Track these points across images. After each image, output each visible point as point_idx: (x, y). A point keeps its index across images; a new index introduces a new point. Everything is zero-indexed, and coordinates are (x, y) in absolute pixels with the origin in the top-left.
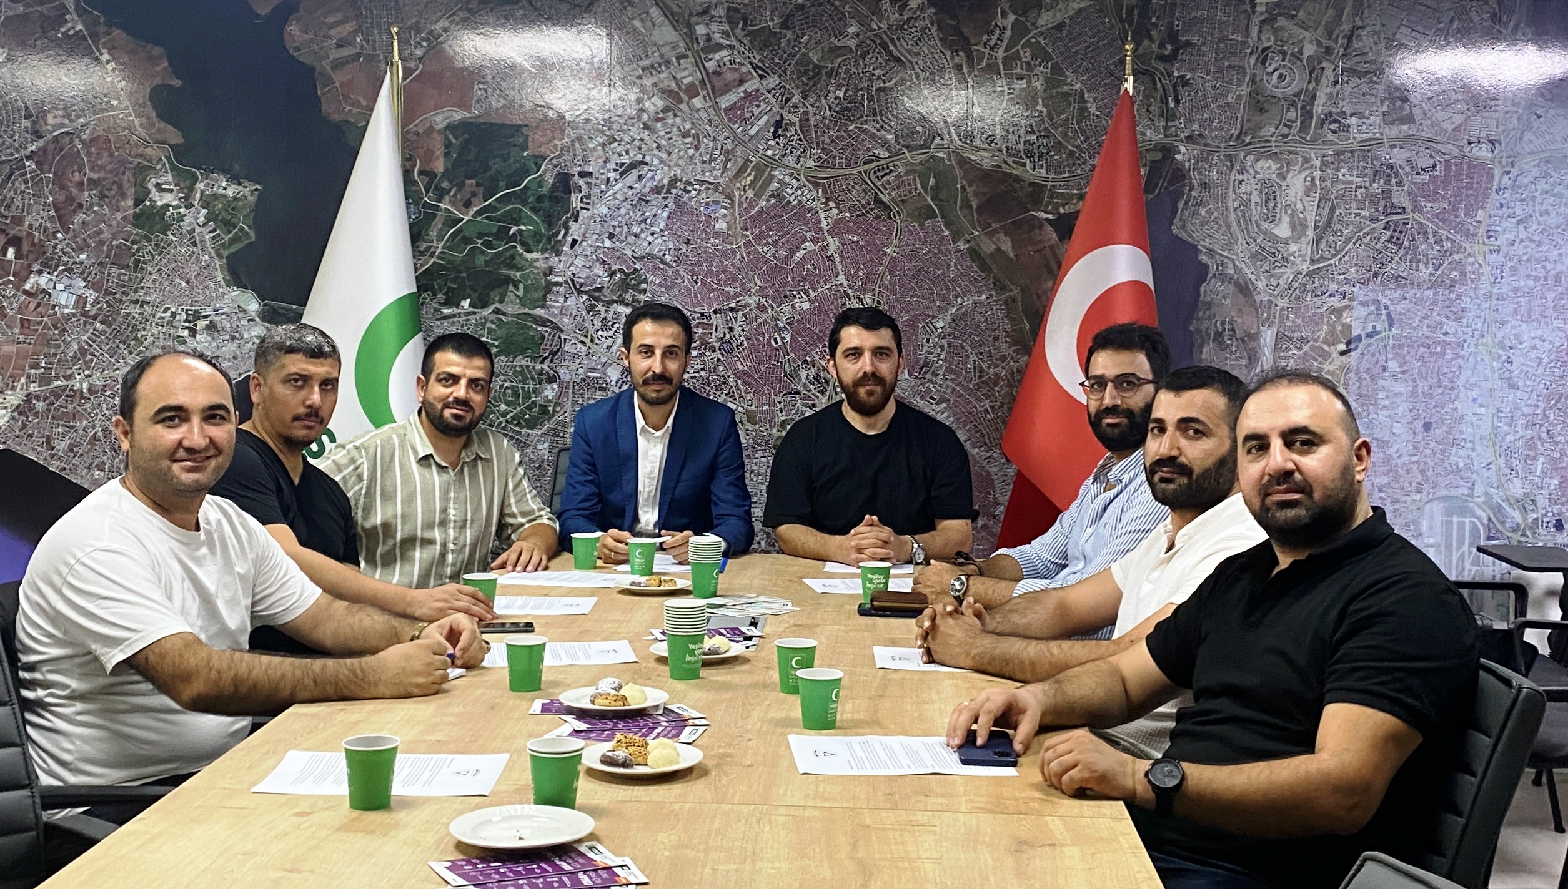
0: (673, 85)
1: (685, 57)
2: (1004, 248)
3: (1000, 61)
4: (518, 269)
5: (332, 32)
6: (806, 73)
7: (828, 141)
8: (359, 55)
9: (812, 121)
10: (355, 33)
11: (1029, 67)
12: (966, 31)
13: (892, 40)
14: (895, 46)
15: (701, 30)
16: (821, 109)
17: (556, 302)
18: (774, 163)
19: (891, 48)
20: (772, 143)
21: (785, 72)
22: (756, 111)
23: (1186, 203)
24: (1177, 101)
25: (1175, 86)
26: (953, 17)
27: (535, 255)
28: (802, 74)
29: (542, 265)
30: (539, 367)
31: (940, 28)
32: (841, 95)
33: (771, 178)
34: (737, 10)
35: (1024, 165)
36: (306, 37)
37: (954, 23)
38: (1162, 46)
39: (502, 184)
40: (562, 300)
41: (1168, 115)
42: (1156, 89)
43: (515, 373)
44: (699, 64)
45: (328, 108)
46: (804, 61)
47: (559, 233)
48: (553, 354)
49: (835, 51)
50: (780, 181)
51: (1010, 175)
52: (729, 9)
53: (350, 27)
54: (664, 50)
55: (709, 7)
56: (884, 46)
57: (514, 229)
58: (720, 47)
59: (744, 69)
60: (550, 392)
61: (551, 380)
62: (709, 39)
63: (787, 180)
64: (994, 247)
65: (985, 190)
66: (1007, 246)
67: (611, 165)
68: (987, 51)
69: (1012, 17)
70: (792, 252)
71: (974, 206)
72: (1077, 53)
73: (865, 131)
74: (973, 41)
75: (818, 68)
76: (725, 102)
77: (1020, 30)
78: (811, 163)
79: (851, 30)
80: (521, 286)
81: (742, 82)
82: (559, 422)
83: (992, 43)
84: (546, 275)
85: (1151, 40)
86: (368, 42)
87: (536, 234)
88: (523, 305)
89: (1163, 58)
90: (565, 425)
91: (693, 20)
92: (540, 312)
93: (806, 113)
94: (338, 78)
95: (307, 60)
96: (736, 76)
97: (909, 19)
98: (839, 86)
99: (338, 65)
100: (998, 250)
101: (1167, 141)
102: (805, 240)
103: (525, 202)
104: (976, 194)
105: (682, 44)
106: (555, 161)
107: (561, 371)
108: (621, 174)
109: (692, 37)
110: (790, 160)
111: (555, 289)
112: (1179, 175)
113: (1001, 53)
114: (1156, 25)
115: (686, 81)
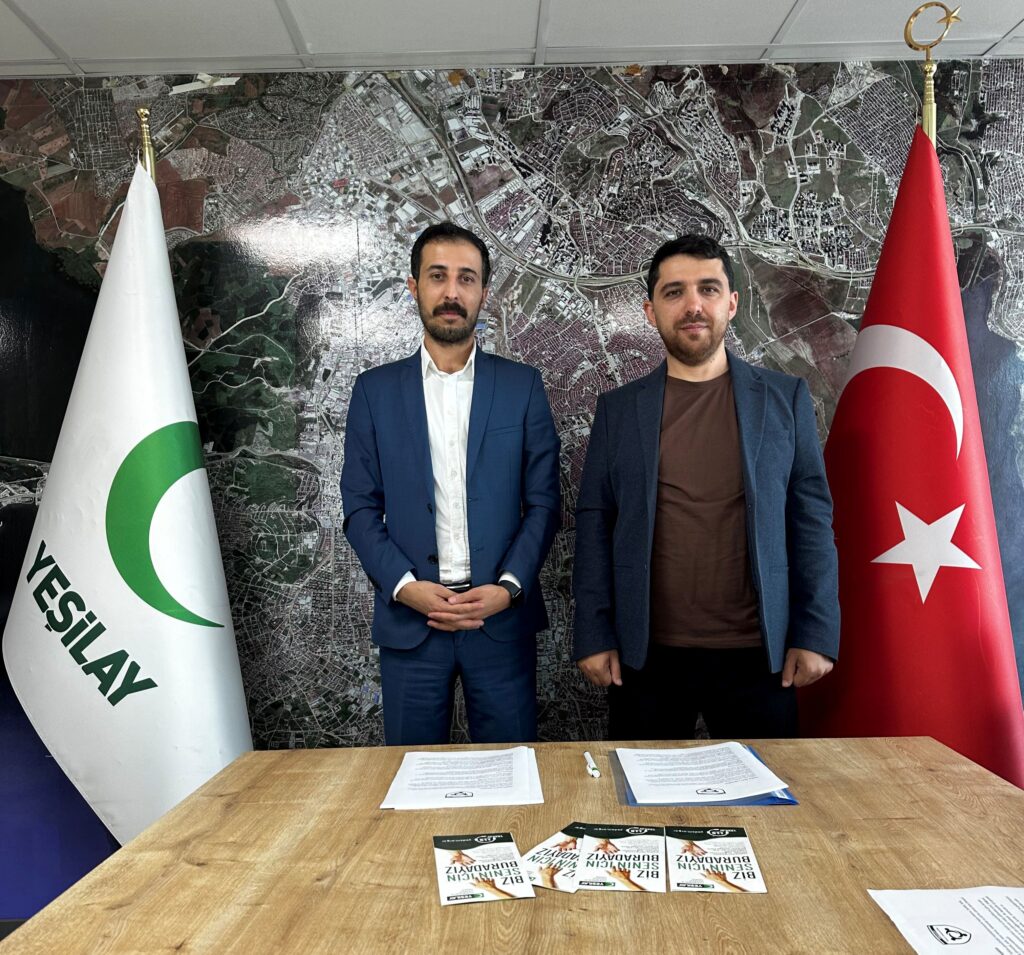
0: (426, 190)
1: (437, 156)
2: (803, 355)
3: (790, 145)
4: (265, 406)
5: (43, 149)
6: (574, 168)
7: (602, 245)
8: (73, 173)
9: (584, 223)
10: (67, 149)
11: (823, 150)
12: (750, 114)
13: (669, 126)
14: (673, 133)
15: (454, 125)
16: (592, 208)
17: (311, 441)
18: (542, 273)
19: (669, 135)
20: (540, 250)
21: (550, 167)
22: (521, 214)
23: (1002, 295)
24: (986, 182)
25: (982, 166)
26: (735, 98)
27: (283, 390)
28: (569, 169)
29: (291, 400)
30: (296, 513)
31: (721, 111)
32: (615, 191)
33: (541, 291)
34: (493, 101)
35: (822, 260)
36: (13, 156)
37: (735, 104)
38: (966, 121)
39: (241, 310)
40: (316, 438)
41: (976, 198)
42: (962, 169)
43: (270, 522)
44: (454, 164)
45: (43, 236)
46: (572, 156)
47: (309, 363)
48: (311, 499)
49: (605, 142)
50: (551, 294)
51: (806, 273)
52: (484, 99)
53: (60, 142)
54: (414, 150)
55: (462, 98)
56: (660, 133)
57: (258, 361)
58: (476, 143)
59: (505, 167)
60: (309, 541)
61: (311, 527)
62: (464, 134)
63: (559, 291)
64: (792, 354)
65: (780, 291)
66: (806, 352)
67: (363, 285)
68: (775, 134)
69: (801, 96)
70: (568, 372)
71: (768, 308)
72: (874, 132)
73: (643, 232)
74: (758, 124)
75: (587, 163)
76: (486, 205)
77: (810, 109)
78: (585, 271)
79: (623, 117)
80: (270, 425)
81: (503, 182)
82: (320, 574)
83: (780, 125)
84: (297, 411)
85: (955, 115)
86: (82, 157)
87: (283, 366)
88: (274, 446)
89: (969, 136)
90: (328, 576)
91: (445, 114)
92: (293, 453)
93: (576, 214)
94: (52, 201)
95: (16, 181)
96: (496, 175)
97: (687, 102)
98: (612, 182)
99: (49, 186)
100: (797, 358)
101: (979, 227)
102: (582, 358)
103: (267, 331)
104: (769, 297)
105: (434, 142)
106: (299, 283)
107: (321, 518)
108: (375, 294)
109: (443, 134)
110: (562, 269)
111: (308, 427)
112: (992, 265)
113: (790, 137)
114: (958, 99)
115: (441, 184)
